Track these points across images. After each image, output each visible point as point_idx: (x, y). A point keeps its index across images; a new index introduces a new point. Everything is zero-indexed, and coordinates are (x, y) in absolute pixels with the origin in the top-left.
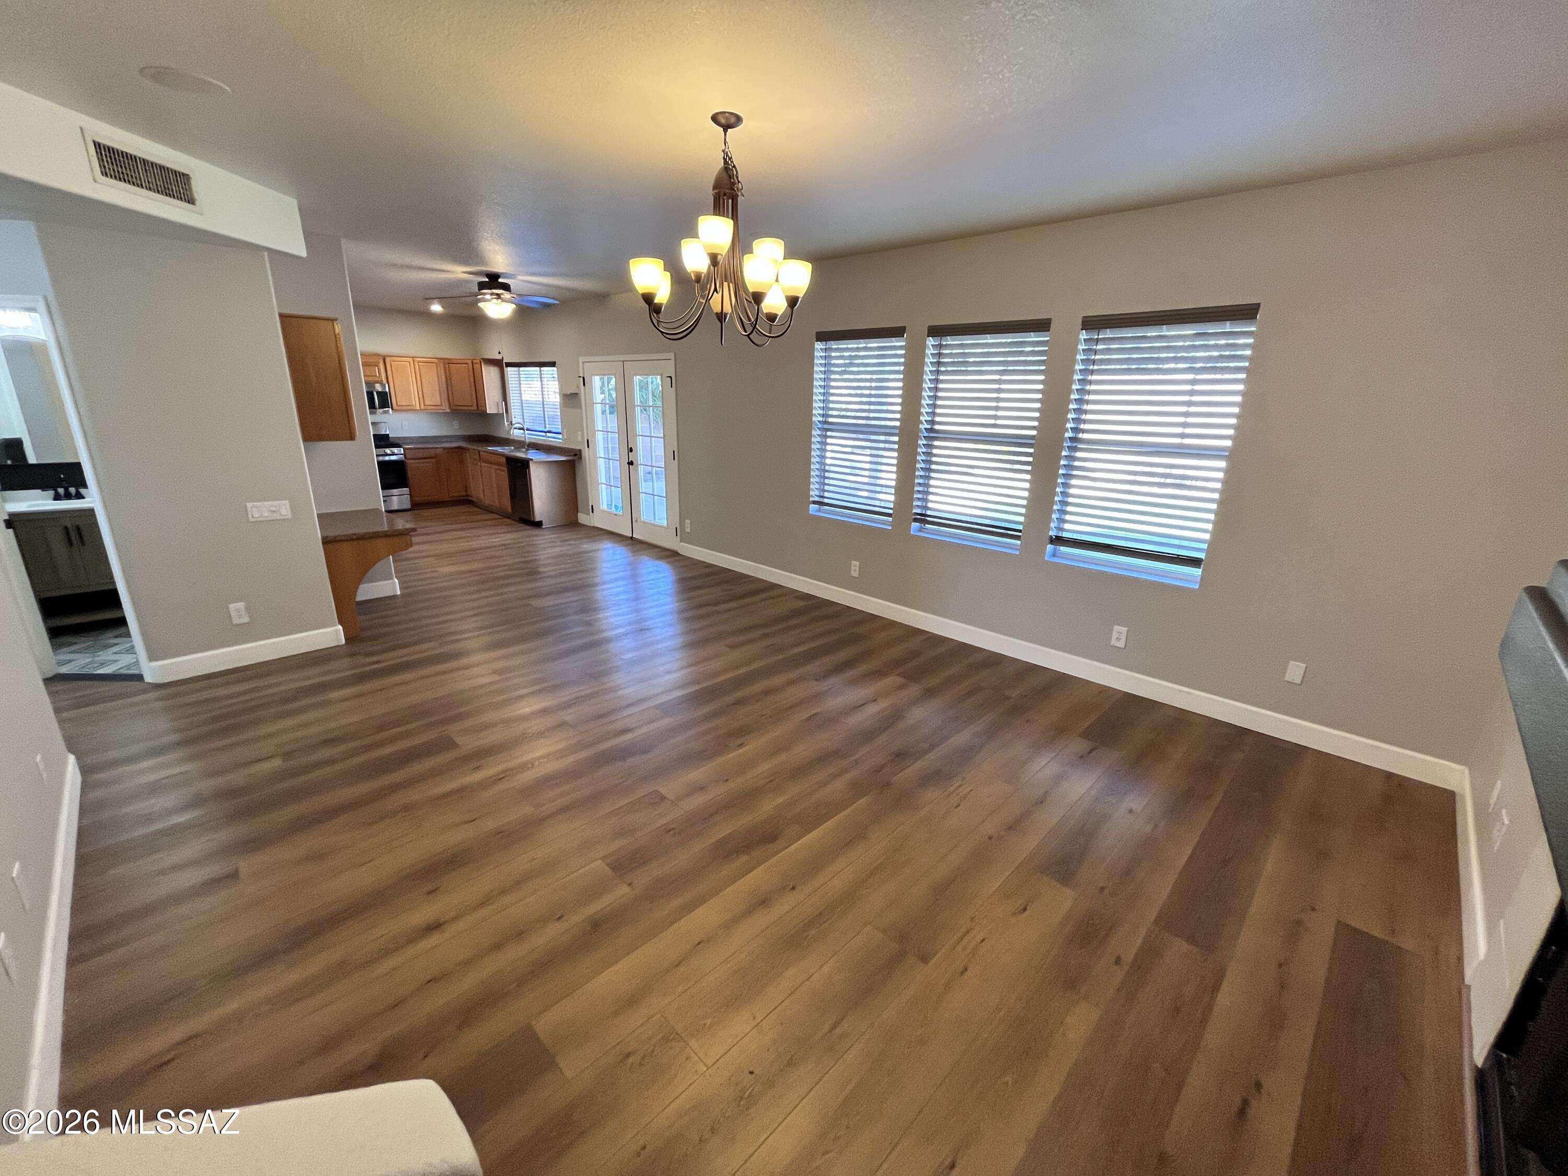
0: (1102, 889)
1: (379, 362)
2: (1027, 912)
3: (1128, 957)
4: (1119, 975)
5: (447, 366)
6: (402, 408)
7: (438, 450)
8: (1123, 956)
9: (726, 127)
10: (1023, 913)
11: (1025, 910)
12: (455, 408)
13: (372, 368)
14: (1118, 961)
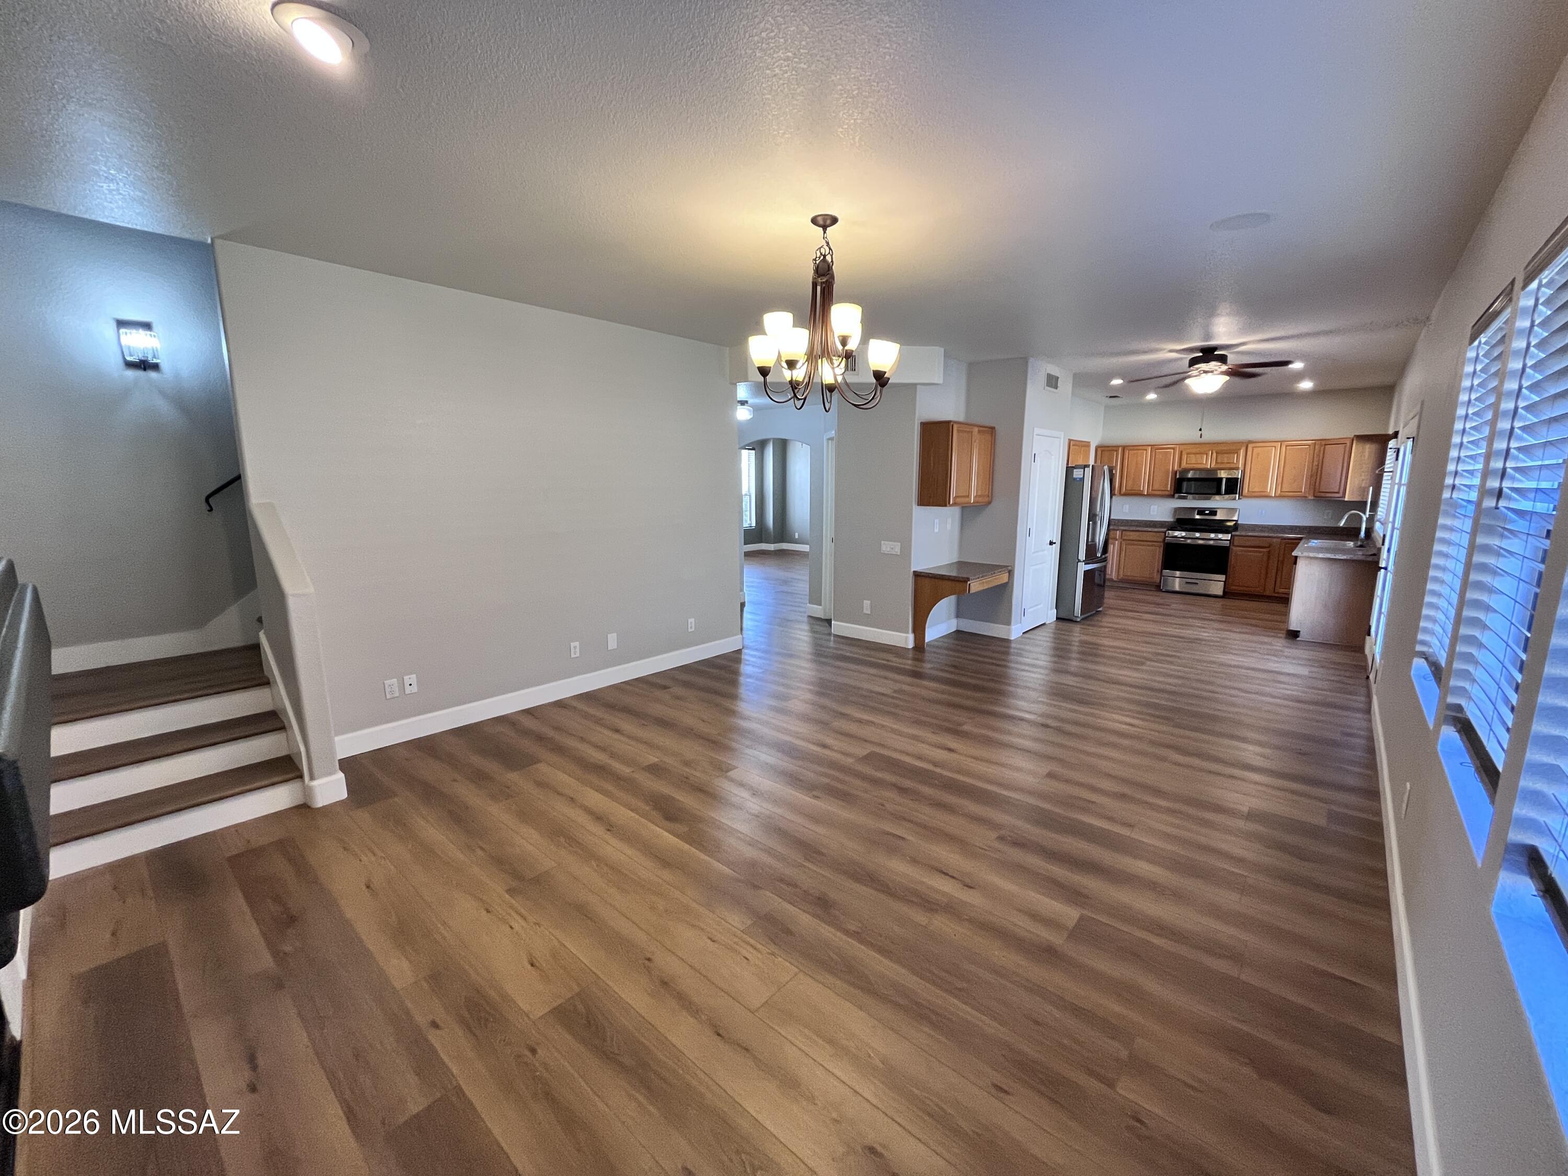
0: (533, 1051)
1: (1240, 449)
2: (529, 967)
3: (434, 1038)
4: (421, 1020)
5: (1322, 448)
6: (1254, 494)
7: (1275, 540)
8: (438, 1032)
9: (825, 228)
10: (529, 961)
11: (532, 965)
12: (1319, 494)
13: (1232, 455)
14: (435, 1025)
